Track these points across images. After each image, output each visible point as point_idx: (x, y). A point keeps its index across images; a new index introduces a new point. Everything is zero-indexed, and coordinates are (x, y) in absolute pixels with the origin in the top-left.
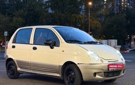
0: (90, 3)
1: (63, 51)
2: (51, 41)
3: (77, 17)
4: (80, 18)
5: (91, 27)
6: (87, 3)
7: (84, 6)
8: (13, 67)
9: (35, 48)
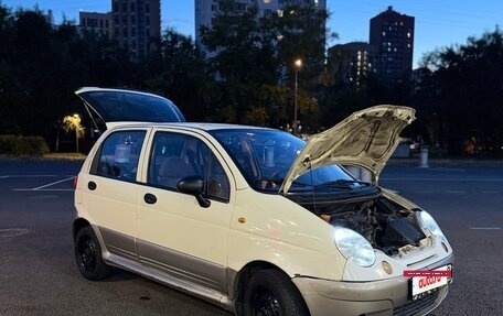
0: (299, 63)
1: (242, 221)
2: (200, 181)
3: (272, 89)
4: (277, 92)
5: (298, 111)
6: (293, 62)
7: (285, 68)
8: (92, 245)
9: (150, 199)
